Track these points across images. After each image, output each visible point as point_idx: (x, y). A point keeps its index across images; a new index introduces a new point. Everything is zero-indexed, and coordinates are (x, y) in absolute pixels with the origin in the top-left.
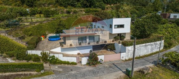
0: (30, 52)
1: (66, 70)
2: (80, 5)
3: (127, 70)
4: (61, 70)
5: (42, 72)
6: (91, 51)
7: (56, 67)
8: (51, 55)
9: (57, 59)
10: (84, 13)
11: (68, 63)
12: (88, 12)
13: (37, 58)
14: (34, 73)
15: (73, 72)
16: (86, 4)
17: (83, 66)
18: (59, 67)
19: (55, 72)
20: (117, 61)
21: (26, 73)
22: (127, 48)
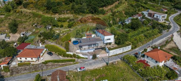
0: (67, 53)
1: (84, 61)
2: (88, 11)
3: (107, 63)
4: (82, 61)
5: (75, 62)
6: (94, 51)
7: (79, 60)
8: (77, 54)
9: (80, 57)
10: (91, 20)
11: (84, 58)
12: (94, 20)
13: (71, 56)
14: (72, 63)
15: (86, 62)
16: (92, 11)
17: (90, 60)
18: (81, 60)
19: (79, 62)
20: (105, 57)
21: (69, 63)
22: (110, 51)
